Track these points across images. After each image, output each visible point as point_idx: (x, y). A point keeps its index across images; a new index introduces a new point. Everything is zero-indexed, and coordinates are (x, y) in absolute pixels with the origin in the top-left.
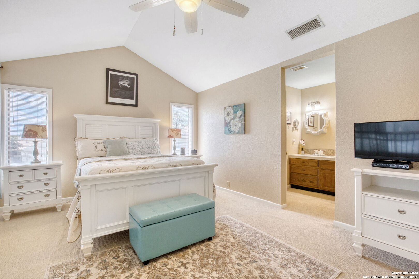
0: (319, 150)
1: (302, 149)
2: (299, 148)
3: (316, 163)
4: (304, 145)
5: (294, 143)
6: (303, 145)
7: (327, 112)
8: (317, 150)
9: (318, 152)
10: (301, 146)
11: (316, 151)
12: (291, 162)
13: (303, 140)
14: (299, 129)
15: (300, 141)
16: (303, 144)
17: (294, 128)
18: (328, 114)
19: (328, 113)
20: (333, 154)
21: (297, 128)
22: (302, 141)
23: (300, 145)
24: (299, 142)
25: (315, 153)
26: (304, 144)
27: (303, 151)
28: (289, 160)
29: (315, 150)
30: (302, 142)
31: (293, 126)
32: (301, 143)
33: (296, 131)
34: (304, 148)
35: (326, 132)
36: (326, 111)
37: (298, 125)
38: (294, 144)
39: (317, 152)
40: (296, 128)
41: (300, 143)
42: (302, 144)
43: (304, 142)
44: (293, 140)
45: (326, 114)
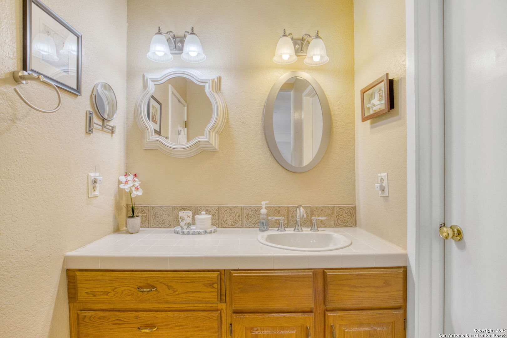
0: (196, 211)
1: (132, 212)
2: (118, 207)
3: (211, 285)
4: (140, 193)
5: (94, 188)
6: (135, 193)
7: (220, 79)
8: (190, 214)
9: (194, 219)
10: (124, 199)
11: (186, 216)
12: (82, 295)
13: (135, 175)
14: (117, 130)
15: (123, 179)
16: (133, 189)
17: (96, 120)
18: (223, 86)
19: (223, 81)
20: (240, 222)
21: (111, 124)
22: (130, 178)
23: (120, 192)
24: (120, 182)
25: (182, 224)
26: (137, 188)
27: (137, 221)
28: (69, 282)
29: (181, 214)
30: (130, 184)
31: (89, 109)
32: (126, 187)
33: (106, 136)
34: (137, 204)
35: (217, 147)
36: (218, 75)
37: (113, 110)
38: (96, 193)
39: (189, 220)
40: (104, 120)
41: (122, 186)
42: (130, 193)
43: (137, 184)
44: (92, 174)
45: (217, 84)
